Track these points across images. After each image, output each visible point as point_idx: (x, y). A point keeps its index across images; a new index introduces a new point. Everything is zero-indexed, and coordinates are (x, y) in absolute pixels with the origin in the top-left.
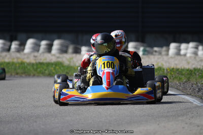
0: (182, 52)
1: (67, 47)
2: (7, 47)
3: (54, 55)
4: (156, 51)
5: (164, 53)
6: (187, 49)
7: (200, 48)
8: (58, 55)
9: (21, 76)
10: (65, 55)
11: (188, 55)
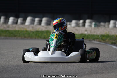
2: (16, 21)
3: (43, 26)
5: (106, 26)
8: (45, 26)
9: (28, 39)
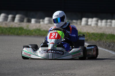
0: (89, 23)
1: (23, 19)
4: (74, 22)
6: (92, 21)
7: (100, 21)
10: (22, 23)
11: (93, 25)
